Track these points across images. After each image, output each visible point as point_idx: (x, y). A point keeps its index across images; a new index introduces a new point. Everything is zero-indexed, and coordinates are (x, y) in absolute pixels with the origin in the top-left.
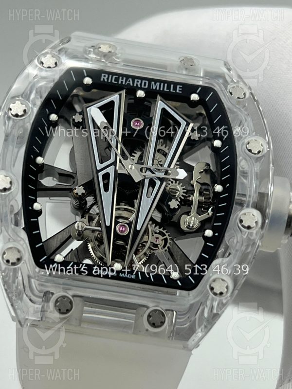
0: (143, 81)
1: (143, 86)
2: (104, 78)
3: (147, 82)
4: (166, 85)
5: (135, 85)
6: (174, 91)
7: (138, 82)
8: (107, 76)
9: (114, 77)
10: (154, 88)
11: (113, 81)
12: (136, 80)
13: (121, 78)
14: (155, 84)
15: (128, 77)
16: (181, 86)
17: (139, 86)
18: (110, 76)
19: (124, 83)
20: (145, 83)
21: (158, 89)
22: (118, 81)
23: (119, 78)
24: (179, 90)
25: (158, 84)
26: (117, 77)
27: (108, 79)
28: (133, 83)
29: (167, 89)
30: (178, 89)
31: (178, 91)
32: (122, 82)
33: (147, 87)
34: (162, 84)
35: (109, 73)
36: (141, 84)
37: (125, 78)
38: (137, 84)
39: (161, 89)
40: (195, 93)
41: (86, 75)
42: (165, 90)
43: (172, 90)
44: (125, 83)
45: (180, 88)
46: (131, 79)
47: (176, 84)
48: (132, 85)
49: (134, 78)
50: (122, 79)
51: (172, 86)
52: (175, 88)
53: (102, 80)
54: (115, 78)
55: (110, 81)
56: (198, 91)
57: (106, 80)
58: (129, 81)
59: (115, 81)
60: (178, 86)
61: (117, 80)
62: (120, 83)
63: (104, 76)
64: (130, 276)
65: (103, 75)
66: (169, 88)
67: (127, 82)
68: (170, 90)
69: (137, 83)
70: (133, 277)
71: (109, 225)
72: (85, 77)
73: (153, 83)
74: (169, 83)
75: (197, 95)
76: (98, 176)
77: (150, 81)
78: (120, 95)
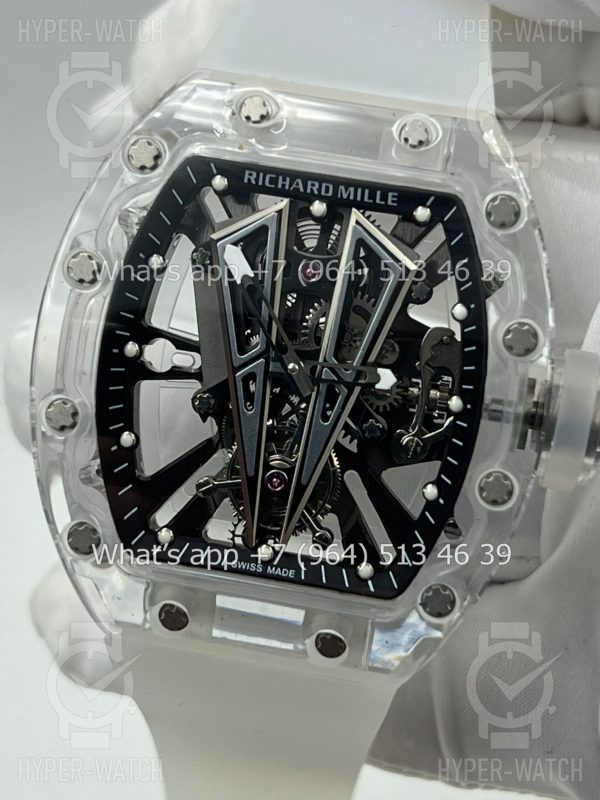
0: (324, 185)
1: (323, 193)
2: (249, 177)
3: (331, 186)
4: (367, 191)
5: (309, 191)
6: (383, 203)
7: (313, 185)
8: (255, 174)
9: (268, 177)
10: (345, 196)
11: (267, 184)
12: (310, 183)
13: (281, 178)
14: (346, 191)
15: (293, 175)
16: (396, 194)
17: (316, 192)
18: (261, 175)
19: (287, 188)
20: (327, 188)
21: (352, 197)
22: (277, 185)
23: (277, 179)
24: (393, 201)
25: (352, 189)
26: (274, 176)
27: (257, 180)
28: (305, 187)
29: (369, 198)
30: (390, 199)
31: (390, 203)
32: (283, 185)
33: (330, 194)
34: (359, 190)
35: (259, 169)
36: (319, 190)
37: (288, 179)
38: (312, 190)
39: (359, 198)
40: (424, 205)
41: (215, 172)
42: (366, 199)
43: (378, 201)
44: (290, 186)
45: (393, 196)
46: (299, 181)
47: (386, 190)
48: (302, 190)
49: (307, 177)
50: (284, 180)
51: (379, 193)
52: (384, 197)
53: (246, 181)
54: (271, 178)
55: (260, 183)
56: (429, 203)
57: (253, 182)
58: (297, 184)
59: (270, 183)
60: (390, 194)
61: (274, 181)
62: (280, 186)
63: (250, 175)
65: (247, 172)
66: (372, 196)
67: (294, 186)
68: (375, 199)
69: (312, 187)
70: (291, 574)
71: (253, 474)
72: (214, 175)
73: (342, 188)
74: (373, 187)
75: (428, 210)
76: (235, 377)
77: (337, 182)
78: (280, 212)
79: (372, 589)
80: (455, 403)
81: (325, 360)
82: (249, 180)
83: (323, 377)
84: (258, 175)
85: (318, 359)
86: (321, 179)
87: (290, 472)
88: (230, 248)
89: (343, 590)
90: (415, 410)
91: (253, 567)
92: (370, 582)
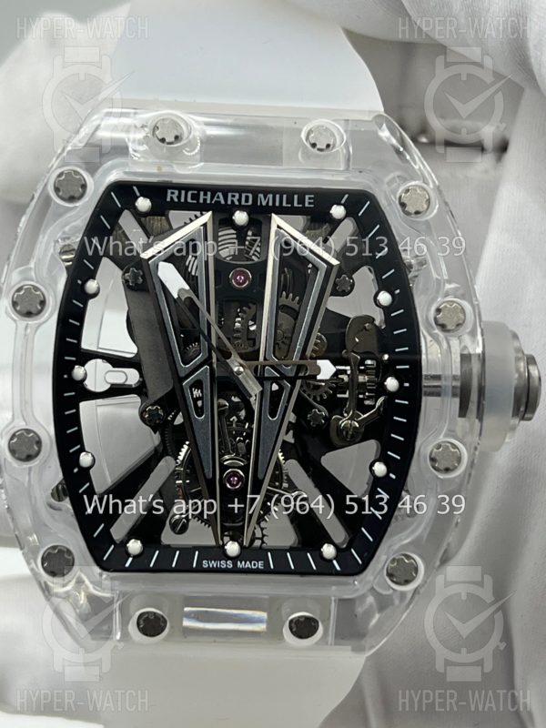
0: (244, 195)
1: (243, 203)
2: (172, 195)
3: (250, 196)
4: (285, 196)
5: (229, 202)
6: (301, 206)
8: (176, 192)
9: (190, 193)
10: (264, 204)
11: (189, 200)
12: (230, 195)
13: (202, 193)
15: (214, 190)
16: (312, 196)
17: (237, 203)
18: (183, 192)
19: (208, 202)
20: (247, 198)
21: (271, 204)
22: (198, 200)
23: (198, 195)
24: (310, 203)
25: (270, 196)
26: (195, 192)
27: (179, 197)
28: (226, 199)
29: (288, 202)
30: (307, 201)
31: (307, 205)
32: (205, 200)
33: (250, 203)
34: (278, 196)
35: (180, 187)
36: (240, 200)
37: (209, 194)
38: (232, 201)
39: (277, 204)
40: (339, 204)
41: (138, 194)
42: (284, 204)
43: (296, 205)
44: (212, 199)
45: (310, 198)
46: (220, 194)
47: (302, 193)
48: (223, 202)
49: (226, 190)
50: (205, 194)
51: (296, 197)
52: (301, 201)
53: (168, 199)
54: (192, 194)
55: (183, 200)
56: (343, 201)
57: (176, 200)
58: (218, 197)
59: (192, 199)
60: (307, 197)
61: (195, 197)
62: (201, 201)
63: (173, 193)
64: (255, 565)
65: (169, 191)
66: (290, 201)
67: (215, 199)
68: (292, 204)
69: (233, 198)
70: (260, 565)
71: (211, 476)
72: (137, 198)
73: (261, 196)
74: (290, 193)
75: (342, 207)
76: (182, 386)
77: (255, 191)
78: (205, 225)
79: (338, 568)
80: (391, 384)
81: (265, 359)
82: (172, 198)
83: (266, 375)
84: (180, 194)
85: (258, 359)
86: (240, 190)
87: (245, 469)
88: (162, 265)
89: (312, 573)
90: (347, 395)
91: (223, 564)
92: (335, 562)
